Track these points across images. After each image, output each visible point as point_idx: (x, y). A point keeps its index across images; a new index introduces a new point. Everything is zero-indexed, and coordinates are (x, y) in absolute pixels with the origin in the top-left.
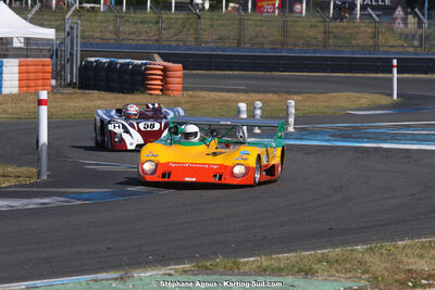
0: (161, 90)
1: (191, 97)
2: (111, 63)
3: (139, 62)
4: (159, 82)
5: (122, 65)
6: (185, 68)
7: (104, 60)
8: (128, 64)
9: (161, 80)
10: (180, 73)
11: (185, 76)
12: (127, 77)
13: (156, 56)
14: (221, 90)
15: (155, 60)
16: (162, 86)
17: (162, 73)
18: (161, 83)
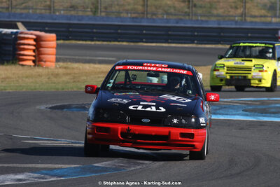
0: (34, 61)
1: (65, 68)
3: (9, 31)
4: (32, 53)
6: (57, 39)
9: (34, 51)
10: (54, 44)
11: (57, 45)
13: (19, 24)
14: (94, 62)
15: (18, 29)
16: (34, 56)
17: (34, 43)
18: (34, 54)
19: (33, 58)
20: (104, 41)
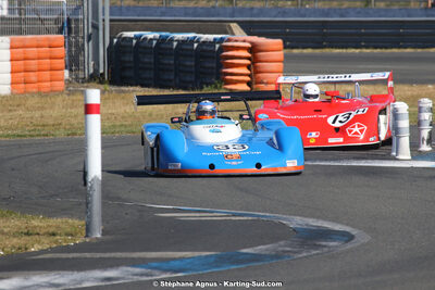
0: (248, 84)
2: (162, 40)
3: (210, 37)
4: (245, 71)
5: (182, 42)
6: (285, 47)
7: (150, 35)
8: (192, 41)
9: (249, 67)
10: (280, 55)
11: (285, 56)
12: (190, 63)
13: (236, 27)
15: (233, 34)
16: (249, 76)
17: (248, 55)
18: (248, 72)
19: (248, 79)
20: (376, 48)
